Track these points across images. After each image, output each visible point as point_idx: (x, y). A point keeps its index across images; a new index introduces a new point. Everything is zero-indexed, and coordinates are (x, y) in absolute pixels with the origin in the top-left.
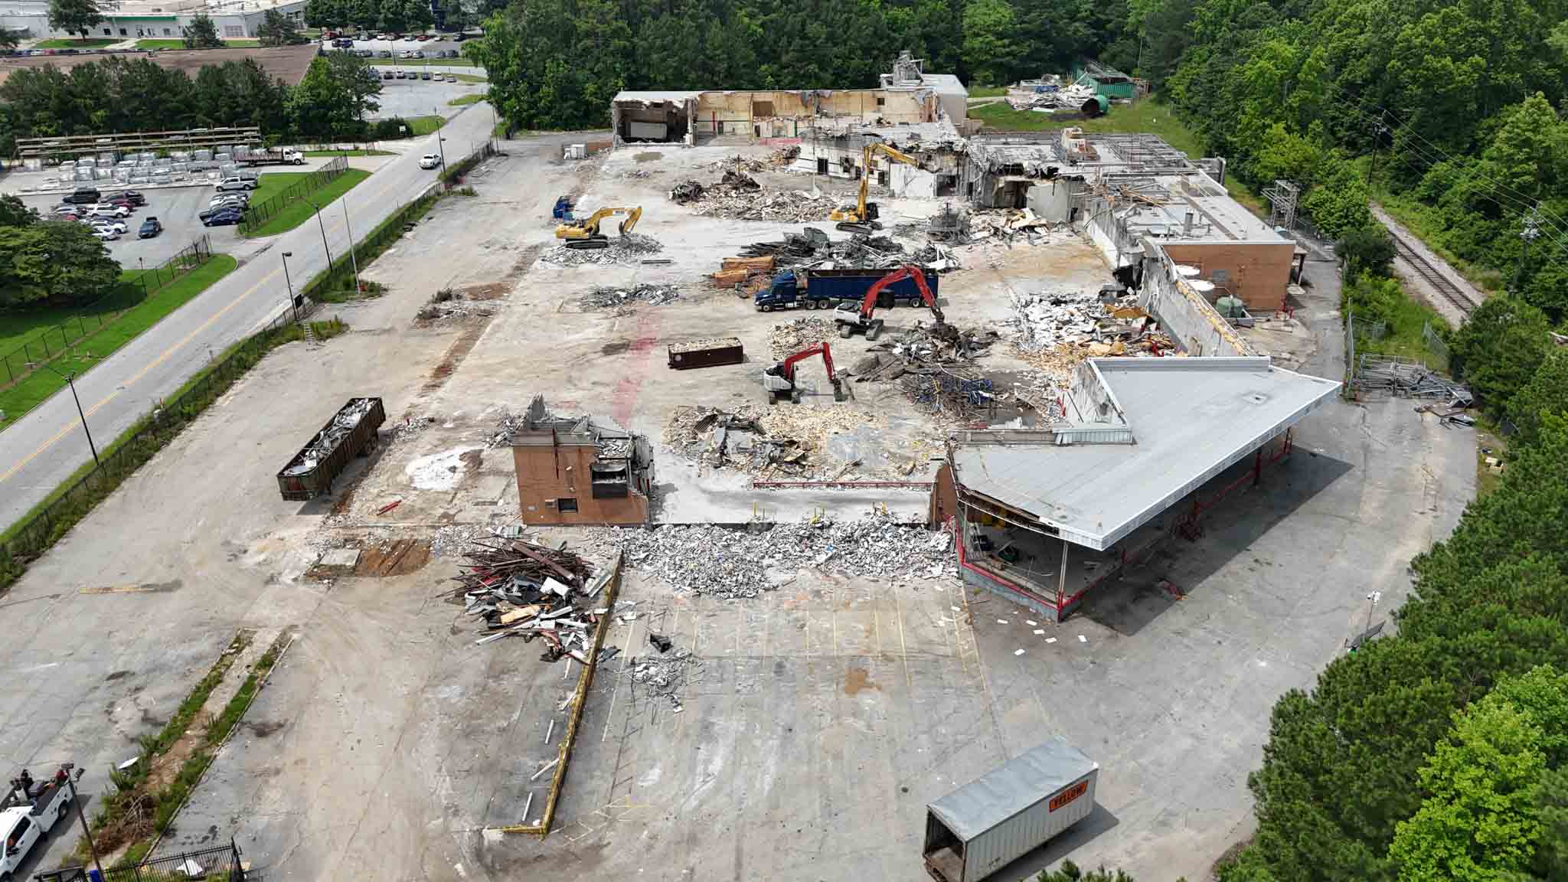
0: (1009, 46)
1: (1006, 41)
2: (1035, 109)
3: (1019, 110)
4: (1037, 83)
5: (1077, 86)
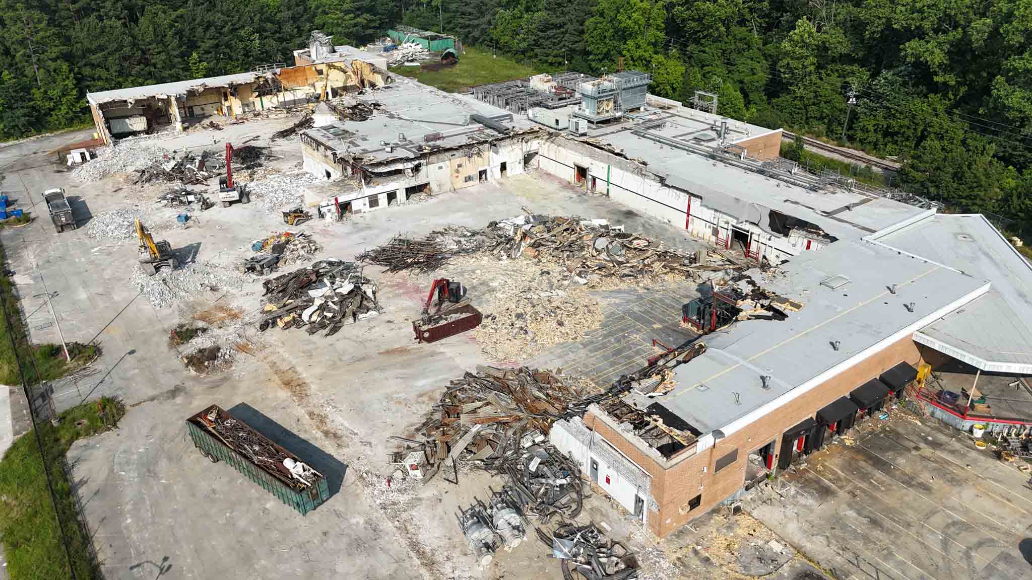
0: (355, 18)
1: (352, 15)
2: (406, 64)
3: (394, 66)
4: (379, 45)
5: (409, 44)
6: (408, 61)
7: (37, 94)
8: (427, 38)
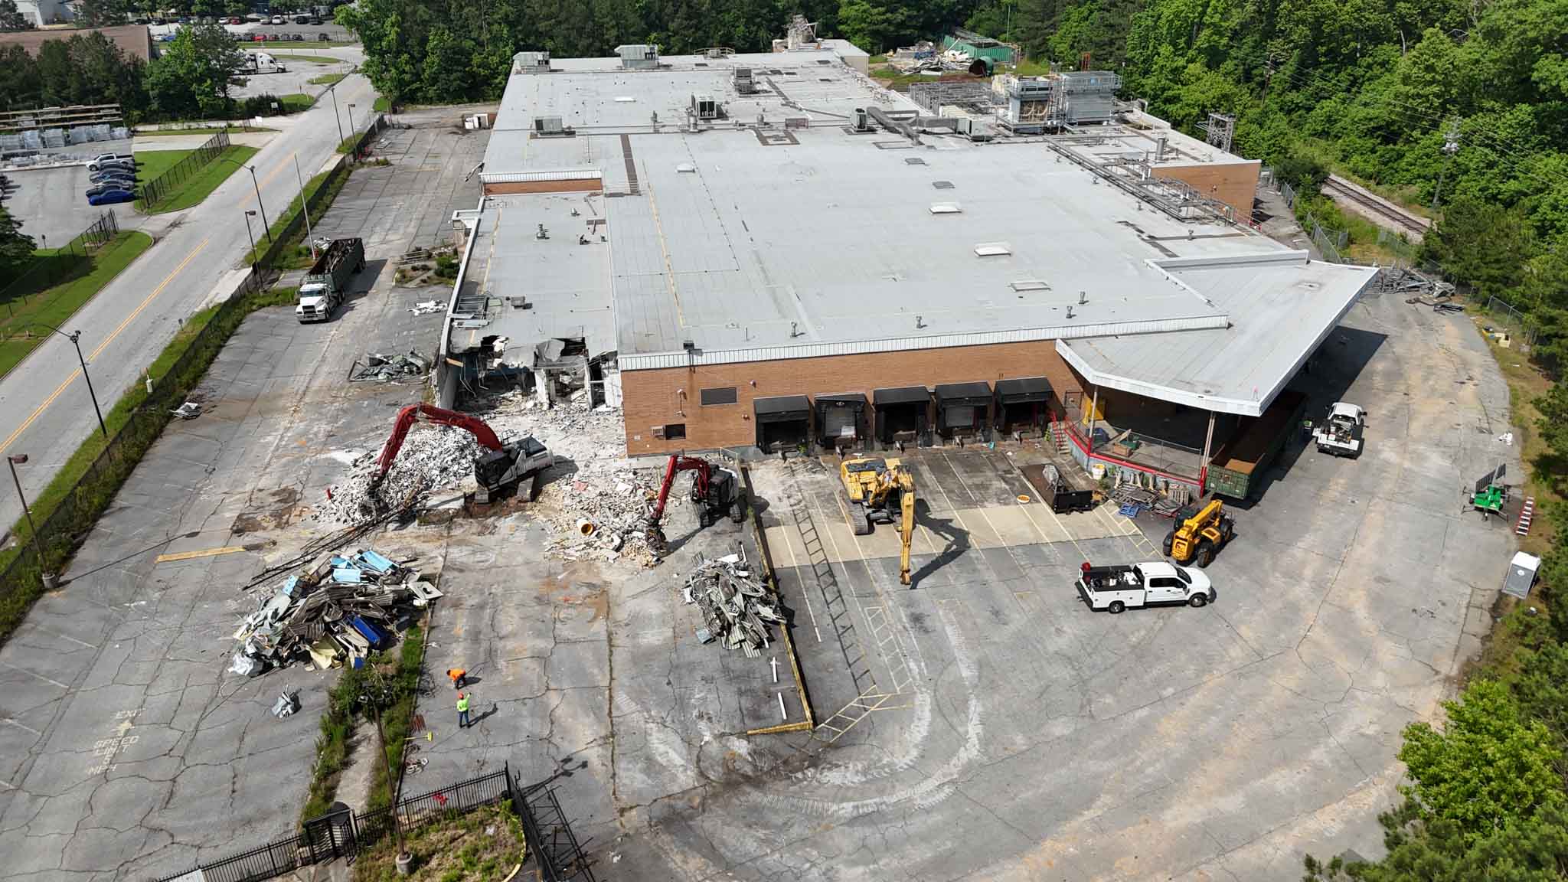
2: (922, 72)
3: (907, 73)
4: (913, 50)
5: (954, 52)
6: (929, 69)
7: (476, 59)
8: (979, 46)
